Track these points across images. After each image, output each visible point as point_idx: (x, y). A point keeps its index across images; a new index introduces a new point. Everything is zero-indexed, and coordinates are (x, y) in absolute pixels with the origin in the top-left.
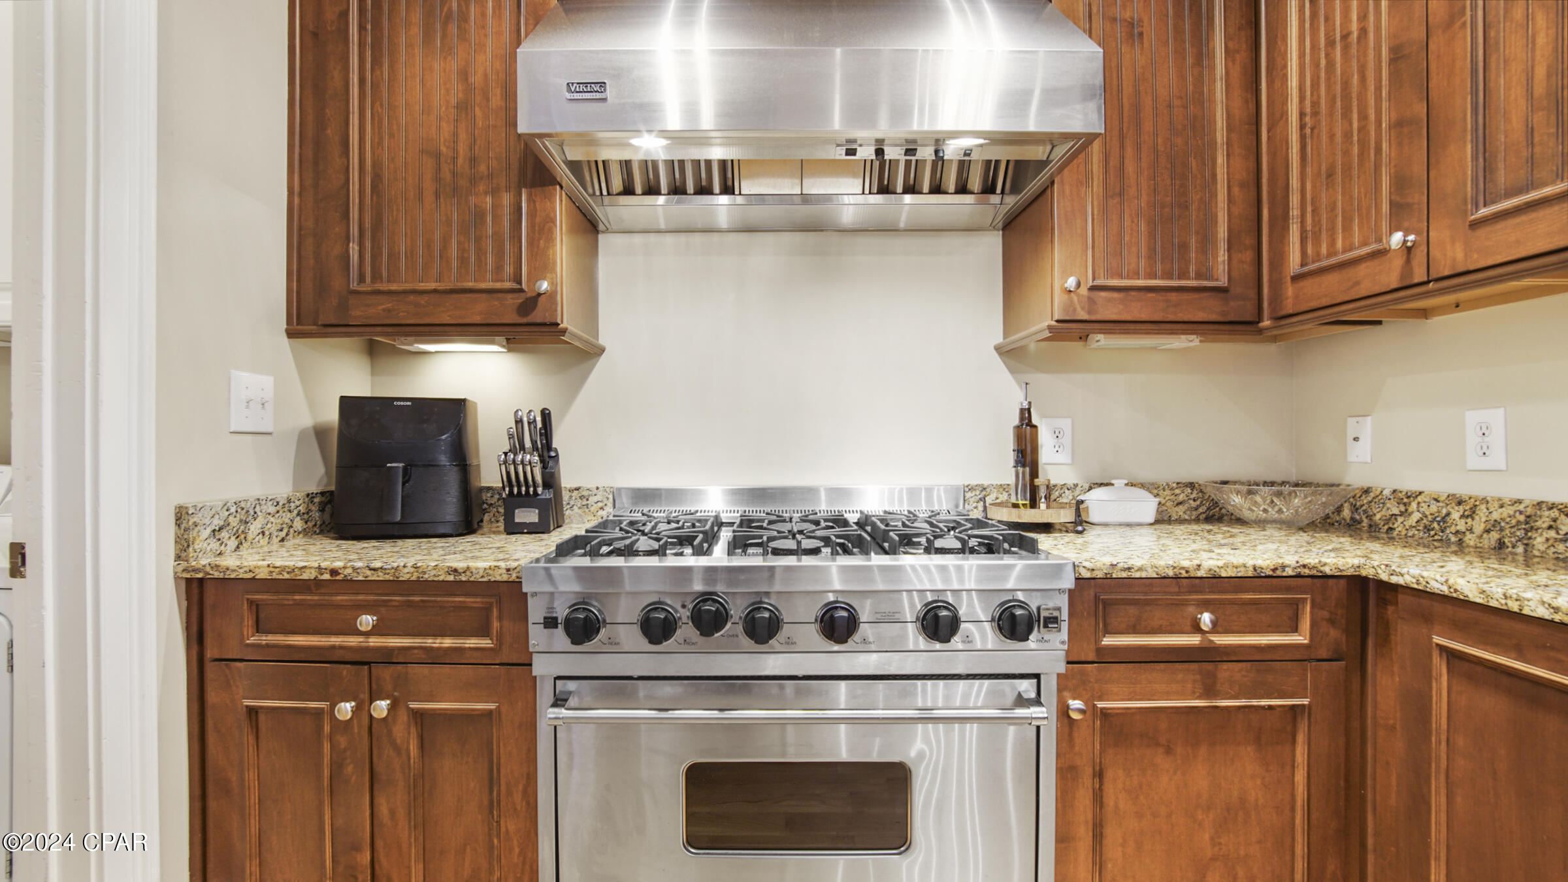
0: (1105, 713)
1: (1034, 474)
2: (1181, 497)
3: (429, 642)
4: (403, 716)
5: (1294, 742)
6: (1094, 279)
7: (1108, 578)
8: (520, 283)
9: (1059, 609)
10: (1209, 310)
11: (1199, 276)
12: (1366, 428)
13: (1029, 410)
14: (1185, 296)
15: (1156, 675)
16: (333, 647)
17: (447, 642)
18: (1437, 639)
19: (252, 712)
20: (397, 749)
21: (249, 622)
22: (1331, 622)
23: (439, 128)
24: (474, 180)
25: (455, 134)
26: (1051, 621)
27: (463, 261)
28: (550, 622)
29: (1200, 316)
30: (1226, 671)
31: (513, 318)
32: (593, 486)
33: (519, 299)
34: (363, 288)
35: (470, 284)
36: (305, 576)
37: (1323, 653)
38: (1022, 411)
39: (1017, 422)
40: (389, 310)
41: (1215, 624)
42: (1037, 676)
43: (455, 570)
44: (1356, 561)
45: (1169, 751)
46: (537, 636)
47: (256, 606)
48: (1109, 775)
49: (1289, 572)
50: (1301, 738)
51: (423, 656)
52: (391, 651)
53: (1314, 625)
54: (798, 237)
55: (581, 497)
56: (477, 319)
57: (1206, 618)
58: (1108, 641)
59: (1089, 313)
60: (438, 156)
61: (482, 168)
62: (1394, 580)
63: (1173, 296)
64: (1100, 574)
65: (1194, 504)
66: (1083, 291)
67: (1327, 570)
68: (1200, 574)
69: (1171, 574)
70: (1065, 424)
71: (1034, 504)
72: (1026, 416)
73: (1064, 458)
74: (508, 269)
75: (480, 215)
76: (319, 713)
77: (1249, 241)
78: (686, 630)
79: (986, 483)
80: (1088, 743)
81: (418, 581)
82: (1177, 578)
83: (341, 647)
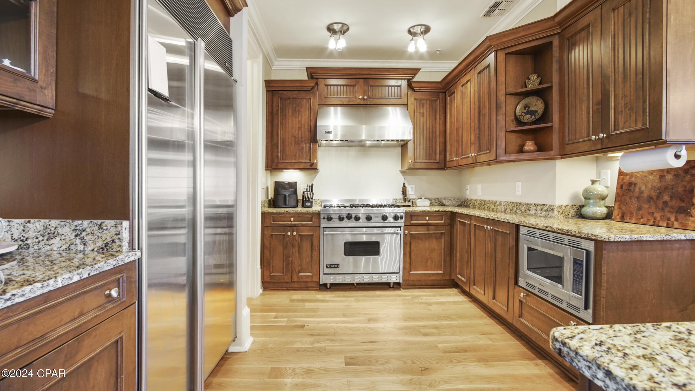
0: (411, 234)
1: (406, 196)
2: (436, 201)
3: (302, 223)
4: (298, 235)
5: (442, 239)
6: (415, 160)
7: (412, 212)
8: (310, 161)
9: (403, 216)
10: (435, 166)
11: (434, 160)
12: (468, 187)
13: (405, 184)
14: (431, 164)
15: (420, 228)
16: (286, 224)
17: (305, 223)
18: (459, 220)
19: (272, 235)
20: (296, 241)
21: (272, 220)
22: (448, 219)
23: (295, 132)
24: (302, 141)
25: (298, 133)
26: (401, 217)
27: (299, 156)
28: (324, 218)
29: (434, 167)
30: (431, 227)
31: (309, 167)
32: (317, 199)
33: (310, 164)
34: (281, 161)
35: (301, 161)
36: (282, 212)
37: (447, 224)
38: (404, 184)
39: (403, 186)
40: (286, 166)
41: (429, 219)
42: (400, 227)
43: (307, 211)
44: (452, 209)
45: (422, 240)
46: (322, 221)
47: (273, 217)
48: (412, 244)
49: (441, 211)
50: (443, 238)
51: (300, 225)
52: (295, 224)
53: (445, 220)
54: (360, 148)
55: (315, 201)
56: (302, 167)
57: (427, 218)
58: (412, 222)
59: (414, 166)
60: (295, 137)
61: (303, 139)
62: (455, 211)
63: (429, 163)
64: (410, 211)
65: (439, 203)
66: (413, 162)
67: (447, 211)
68: (426, 211)
69: (422, 211)
70: (413, 186)
71: (405, 202)
72: (404, 185)
73: (413, 193)
74: (308, 158)
75: (302, 148)
76: (284, 235)
77: (443, 153)
78: (346, 219)
79: (397, 198)
80: (408, 238)
81: (301, 213)
82: (423, 212)
83: (287, 224)
